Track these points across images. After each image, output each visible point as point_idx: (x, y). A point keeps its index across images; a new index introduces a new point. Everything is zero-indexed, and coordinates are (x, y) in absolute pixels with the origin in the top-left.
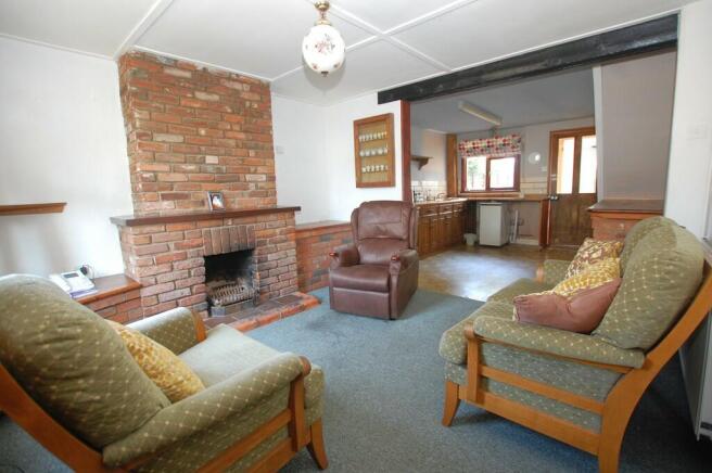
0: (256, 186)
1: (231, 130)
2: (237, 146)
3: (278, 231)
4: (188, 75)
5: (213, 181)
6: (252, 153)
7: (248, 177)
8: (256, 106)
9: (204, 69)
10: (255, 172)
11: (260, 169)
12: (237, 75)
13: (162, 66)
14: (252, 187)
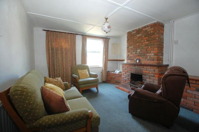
0: (150, 57)
1: (144, 42)
2: (145, 46)
3: (151, 72)
4: (135, 32)
5: (138, 56)
6: (149, 47)
7: (148, 54)
8: (152, 32)
9: (139, 29)
10: (150, 53)
11: (152, 52)
12: (147, 25)
13: (131, 33)
14: (149, 57)
